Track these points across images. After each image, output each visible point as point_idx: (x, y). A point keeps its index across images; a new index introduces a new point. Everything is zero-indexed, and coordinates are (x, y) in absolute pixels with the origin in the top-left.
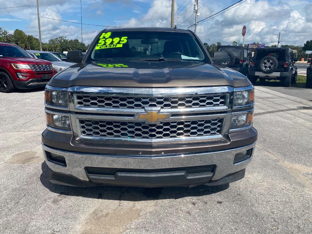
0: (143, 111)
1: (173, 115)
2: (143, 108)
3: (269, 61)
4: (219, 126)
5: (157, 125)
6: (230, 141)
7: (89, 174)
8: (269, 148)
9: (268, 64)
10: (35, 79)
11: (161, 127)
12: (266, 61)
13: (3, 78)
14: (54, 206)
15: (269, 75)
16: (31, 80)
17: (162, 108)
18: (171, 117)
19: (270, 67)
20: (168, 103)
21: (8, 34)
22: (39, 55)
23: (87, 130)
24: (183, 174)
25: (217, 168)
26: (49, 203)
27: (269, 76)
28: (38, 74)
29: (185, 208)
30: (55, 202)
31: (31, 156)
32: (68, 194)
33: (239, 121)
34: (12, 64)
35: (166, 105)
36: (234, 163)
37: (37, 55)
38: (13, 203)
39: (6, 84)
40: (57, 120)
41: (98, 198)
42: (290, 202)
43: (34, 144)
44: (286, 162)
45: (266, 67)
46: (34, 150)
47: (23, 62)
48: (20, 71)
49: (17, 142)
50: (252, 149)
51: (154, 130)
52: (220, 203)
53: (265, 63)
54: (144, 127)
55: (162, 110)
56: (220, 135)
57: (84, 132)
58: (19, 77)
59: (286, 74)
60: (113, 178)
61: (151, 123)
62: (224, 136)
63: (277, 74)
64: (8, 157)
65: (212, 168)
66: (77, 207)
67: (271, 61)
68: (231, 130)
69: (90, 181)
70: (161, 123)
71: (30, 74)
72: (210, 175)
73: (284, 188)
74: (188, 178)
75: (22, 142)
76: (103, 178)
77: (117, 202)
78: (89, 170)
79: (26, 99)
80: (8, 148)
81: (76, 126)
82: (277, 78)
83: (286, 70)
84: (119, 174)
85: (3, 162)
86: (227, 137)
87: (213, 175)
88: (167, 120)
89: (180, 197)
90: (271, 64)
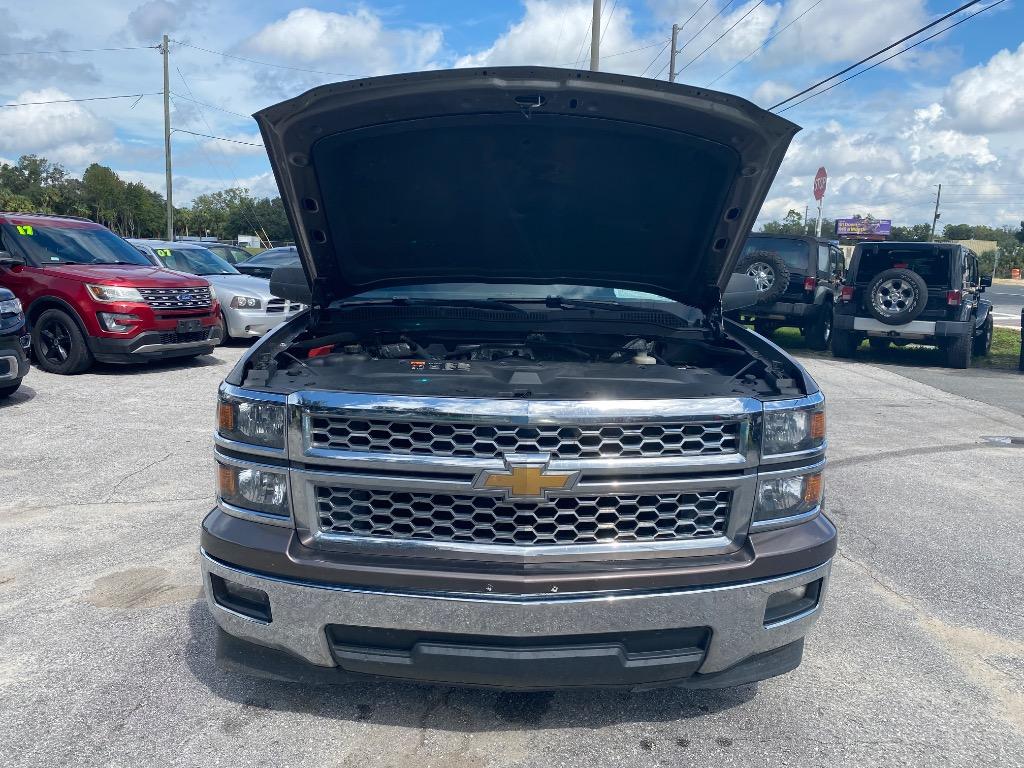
0: (498, 463)
1: (586, 478)
2: (500, 455)
3: (897, 286)
4: (721, 512)
5: (541, 505)
6: (752, 555)
7: (337, 648)
8: (887, 572)
9: (896, 296)
10: (157, 333)
11: (550, 512)
12: (888, 285)
13: (58, 330)
14: (228, 742)
15: (898, 329)
16: (142, 335)
17: (554, 456)
18: (579, 485)
19: (901, 304)
20: (572, 443)
21: (66, 177)
22: (169, 254)
23: (338, 516)
24: (613, 651)
25: (714, 636)
26: (213, 728)
27: (898, 334)
28: (164, 317)
29: (618, 757)
30: (229, 726)
31: (149, 585)
32: (266, 706)
33: (782, 496)
34: (87, 286)
35: (566, 449)
36: (765, 623)
37: (163, 255)
39: (68, 350)
40: (249, 483)
41: (360, 719)
42: (938, 747)
43: (158, 545)
44: (936, 621)
45: (888, 304)
46: (157, 564)
47: (122, 281)
48: (110, 309)
49: (108, 537)
50: (821, 580)
51: (529, 521)
52: (725, 743)
53: (886, 292)
54: (500, 512)
55: (554, 463)
56: (724, 537)
57: (326, 522)
58: (105, 328)
59: (952, 327)
60: (408, 661)
61: (518, 499)
62: (736, 540)
63: (927, 327)
64: (83, 585)
65: (702, 638)
66: (293, 744)
67: (905, 286)
68: (755, 524)
69: (338, 667)
70: (552, 500)
71: (143, 316)
72: (693, 657)
73: (925, 702)
74: (630, 664)
75: (122, 537)
76: (377, 658)
77: (414, 733)
78: (337, 635)
79: (126, 396)
80: (78, 556)
81: (306, 505)
82: (927, 339)
83: (953, 313)
84: (426, 649)
85: (67, 601)
86: (744, 544)
87: (704, 658)
88: (567, 493)
89: (605, 723)
90: (907, 293)
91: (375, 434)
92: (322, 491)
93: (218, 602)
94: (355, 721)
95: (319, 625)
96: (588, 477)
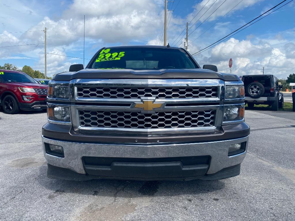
0: (139, 100)
2: (139, 98)
3: (255, 87)
4: (212, 118)
5: (153, 115)
6: (224, 132)
7: (87, 166)
8: (262, 156)
9: (255, 90)
10: (39, 101)
11: (156, 117)
12: (253, 87)
13: (10, 101)
14: (50, 201)
15: (256, 100)
16: (34, 102)
17: (157, 98)
18: (165, 107)
19: (257, 92)
20: (163, 93)
21: (17, 69)
22: (44, 82)
23: (86, 121)
24: (178, 164)
25: (212, 159)
26: (45, 198)
27: (256, 101)
28: (41, 97)
29: (181, 204)
30: (50, 197)
31: (29, 162)
32: (63, 191)
33: (231, 115)
34: (19, 88)
35: (161, 96)
36: (229, 156)
37: (42, 82)
38: (9, 198)
39: (12, 107)
40: (58, 112)
41: (94, 195)
43: (34, 152)
44: (280, 168)
45: (253, 92)
46: (33, 157)
47: (29, 87)
48: (25, 94)
49: (18, 151)
50: (246, 142)
51: (149, 120)
52: (217, 200)
53: (252, 89)
54: (140, 117)
55: (157, 100)
56: (214, 126)
57: (82, 123)
58: (24, 100)
59: (272, 98)
60: (110, 169)
61: (146, 112)
62: (217, 128)
63: (265, 99)
64: (8, 162)
65: (207, 160)
66: (72, 201)
67: (258, 87)
68: (223, 122)
69: (87, 174)
70: (157, 113)
71: (35, 97)
72: (205, 167)
73: (281, 188)
74: (184, 169)
75: (23, 150)
76: (99, 169)
77: (112, 198)
78: (86, 161)
79: (29, 119)
80: (8, 155)
81: (75, 117)
82: (264, 103)
83: (273, 95)
84: (115, 164)
85: (3, 166)
86: (220, 129)
87: (209, 168)
88: (162, 110)
89: (176, 195)
90: (258, 89)
91: (98, 92)
92: (81, 112)
93: (47, 153)
94: (93, 195)
95: (80, 157)
96: (168, 104)
